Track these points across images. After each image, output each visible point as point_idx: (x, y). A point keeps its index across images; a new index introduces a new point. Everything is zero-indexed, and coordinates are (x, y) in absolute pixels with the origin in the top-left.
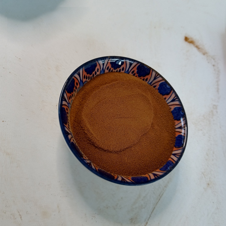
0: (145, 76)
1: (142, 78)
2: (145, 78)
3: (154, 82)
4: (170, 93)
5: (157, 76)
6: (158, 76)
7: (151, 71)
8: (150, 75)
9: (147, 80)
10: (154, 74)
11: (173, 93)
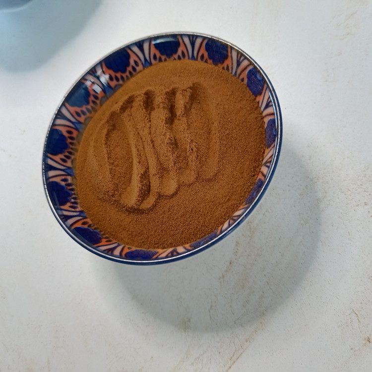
0: (223, 62)
1: (220, 66)
2: (225, 65)
3: (238, 72)
4: (262, 90)
5: (240, 57)
6: (242, 58)
7: (229, 50)
8: (229, 59)
9: (228, 68)
10: (234, 54)
11: (266, 89)
